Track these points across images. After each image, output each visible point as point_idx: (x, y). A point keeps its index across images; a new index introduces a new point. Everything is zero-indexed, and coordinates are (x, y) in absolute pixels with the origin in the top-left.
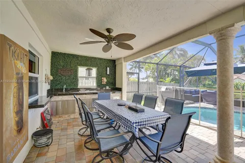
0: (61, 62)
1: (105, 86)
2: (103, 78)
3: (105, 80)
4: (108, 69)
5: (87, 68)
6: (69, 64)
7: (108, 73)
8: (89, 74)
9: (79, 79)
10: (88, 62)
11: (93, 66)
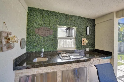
0: (39, 20)
2: (83, 39)
3: (85, 41)
4: (88, 29)
6: (48, 22)
7: (88, 33)
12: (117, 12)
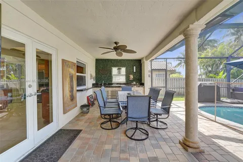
0: (101, 65)
1: (132, 81)
2: (130, 75)
3: (132, 77)
4: (135, 67)
5: (118, 68)
7: (135, 71)
8: (119, 73)
9: (113, 76)
10: (119, 63)
11: (122, 67)
12: (146, 57)
